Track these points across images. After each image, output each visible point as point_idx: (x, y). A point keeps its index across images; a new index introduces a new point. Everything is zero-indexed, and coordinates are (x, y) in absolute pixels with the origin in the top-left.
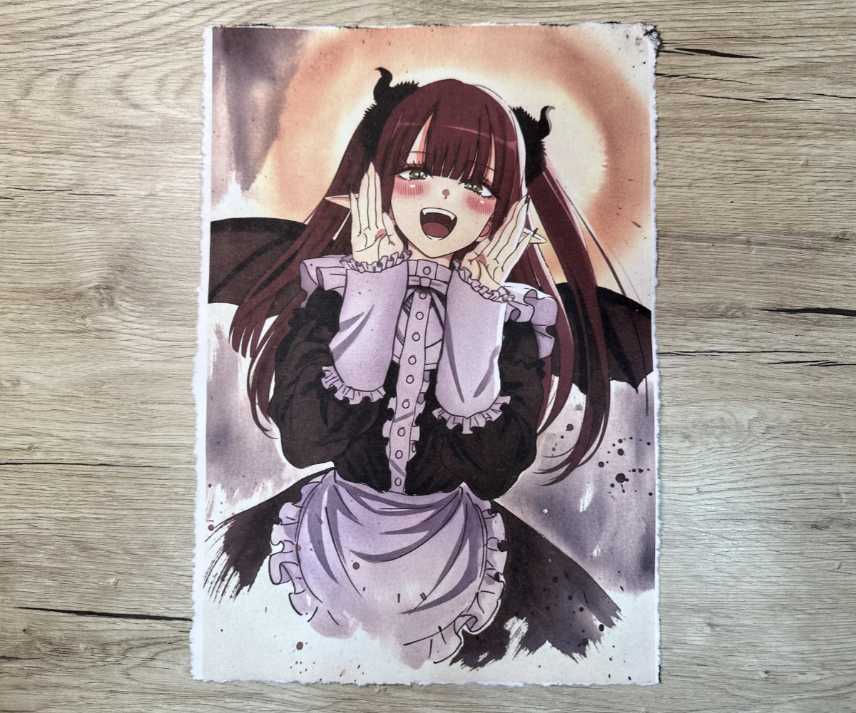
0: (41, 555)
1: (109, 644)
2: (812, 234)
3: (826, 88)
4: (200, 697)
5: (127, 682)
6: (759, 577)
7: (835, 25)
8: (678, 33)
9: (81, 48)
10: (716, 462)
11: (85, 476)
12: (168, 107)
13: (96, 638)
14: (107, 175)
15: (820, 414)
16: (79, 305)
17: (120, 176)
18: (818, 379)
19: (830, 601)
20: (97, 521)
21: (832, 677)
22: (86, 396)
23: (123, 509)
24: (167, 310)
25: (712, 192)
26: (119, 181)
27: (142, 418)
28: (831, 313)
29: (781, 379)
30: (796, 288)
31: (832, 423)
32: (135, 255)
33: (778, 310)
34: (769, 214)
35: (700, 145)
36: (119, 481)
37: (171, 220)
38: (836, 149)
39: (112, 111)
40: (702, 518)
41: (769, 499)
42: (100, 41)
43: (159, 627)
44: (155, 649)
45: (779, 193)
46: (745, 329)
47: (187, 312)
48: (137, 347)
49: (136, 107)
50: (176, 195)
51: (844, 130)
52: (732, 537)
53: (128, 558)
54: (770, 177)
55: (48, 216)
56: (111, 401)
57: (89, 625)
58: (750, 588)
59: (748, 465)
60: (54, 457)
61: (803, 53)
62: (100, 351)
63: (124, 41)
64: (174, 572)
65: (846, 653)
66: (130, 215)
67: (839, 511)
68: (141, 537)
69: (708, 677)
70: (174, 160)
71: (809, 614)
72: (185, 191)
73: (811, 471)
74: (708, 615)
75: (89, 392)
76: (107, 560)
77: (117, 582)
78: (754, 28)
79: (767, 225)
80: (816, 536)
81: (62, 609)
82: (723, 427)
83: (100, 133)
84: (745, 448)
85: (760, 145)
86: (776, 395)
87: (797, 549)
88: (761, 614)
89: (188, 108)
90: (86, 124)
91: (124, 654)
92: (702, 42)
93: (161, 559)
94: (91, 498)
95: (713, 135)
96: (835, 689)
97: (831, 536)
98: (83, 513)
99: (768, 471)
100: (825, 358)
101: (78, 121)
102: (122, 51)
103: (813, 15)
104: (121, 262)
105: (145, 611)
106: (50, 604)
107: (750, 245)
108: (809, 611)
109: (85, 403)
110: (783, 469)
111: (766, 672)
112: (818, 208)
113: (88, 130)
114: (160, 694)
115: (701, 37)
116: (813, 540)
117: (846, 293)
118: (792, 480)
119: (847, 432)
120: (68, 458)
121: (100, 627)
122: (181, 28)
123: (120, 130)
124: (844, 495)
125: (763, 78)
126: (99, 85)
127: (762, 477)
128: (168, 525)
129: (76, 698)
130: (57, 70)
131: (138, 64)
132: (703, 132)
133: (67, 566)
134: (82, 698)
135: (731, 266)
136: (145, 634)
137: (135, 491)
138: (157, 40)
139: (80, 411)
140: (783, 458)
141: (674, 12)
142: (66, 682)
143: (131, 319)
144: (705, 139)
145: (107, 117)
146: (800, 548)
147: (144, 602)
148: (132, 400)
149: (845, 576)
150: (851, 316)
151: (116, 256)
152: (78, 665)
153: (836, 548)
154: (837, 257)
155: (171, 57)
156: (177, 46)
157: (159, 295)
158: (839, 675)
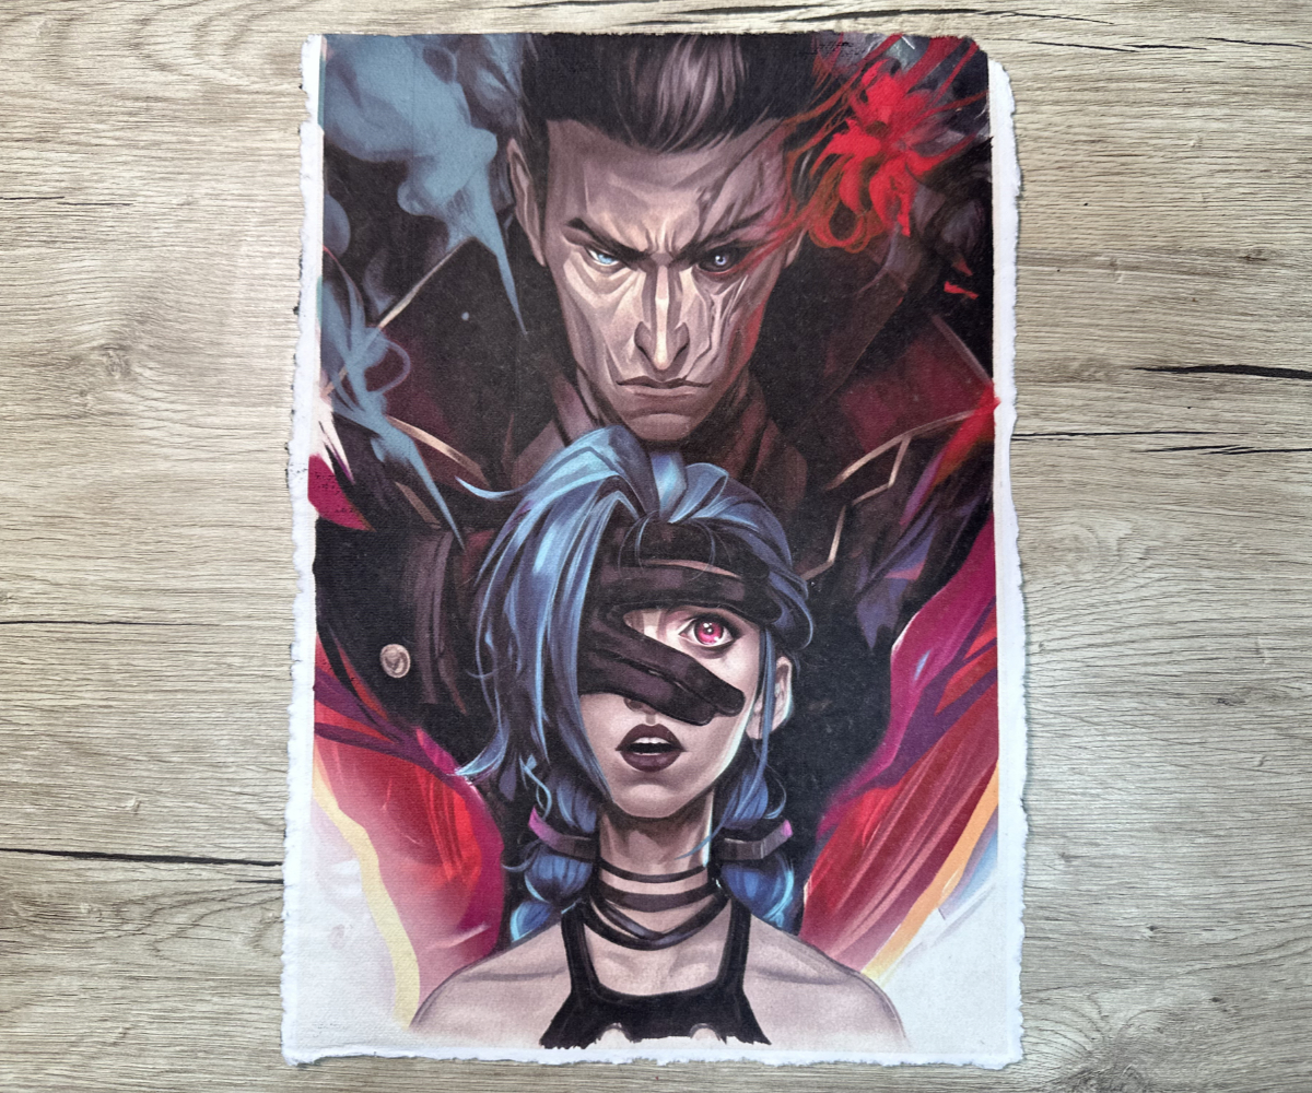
0: (18, 766)
1: (126, 903)
2: (1211, 252)
3: (1228, 30)
5: (154, 962)
6: (1139, 781)
10: (1068, 603)
11: (85, 641)
12: (213, 68)
13: (105, 895)
14: (120, 176)
15: (1227, 528)
16: (75, 375)
17: (139, 174)
18: (1223, 474)
19: (1248, 816)
20: (106, 710)
21: (1254, 934)
22: (88, 517)
23: (146, 692)
24: (214, 380)
25: (1056, 189)
26: (137, 183)
27: (175, 548)
28: (1241, 373)
29: (1166, 475)
30: (1186, 334)
31: (1246, 541)
32: (160, 296)
33: (1160, 369)
34: (1144, 220)
35: (1035, 117)
36: (139, 647)
37: (220, 242)
38: (1244, 122)
39: (125, 76)
40: (1050, 690)
41: (1153, 659)
43: (205, 875)
44: (199, 910)
45: (1158, 190)
46: (1109, 397)
48: (167, 439)
49: (163, 68)
50: (226, 203)
51: (1256, 93)
52: (1096, 720)
53: (155, 768)
54: (1144, 166)
55: (27, 238)
56: (127, 523)
57: (96, 873)
58: (1125, 797)
59: (1118, 607)
60: (37, 612)
62: (109, 447)
64: (227, 788)
65: (1275, 896)
66: (154, 234)
67: (1260, 677)
68: (175, 734)
69: (1063, 937)
70: (222, 149)
71: (1216, 836)
72: (240, 197)
73: (1215, 616)
74: (1062, 841)
75: (93, 509)
76: (122, 772)
77: (138, 806)
79: (1140, 238)
80: (1224, 716)
81: (51, 849)
82: (1078, 550)
83: (105, 109)
84: (1112, 582)
85: (1130, 117)
86: (1160, 499)
87: (1196, 738)
88: (1141, 838)
89: (244, 69)
90: (85, 96)
93: (206, 768)
94: (95, 675)
95: (1056, 103)
96: (1259, 952)
97: (1248, 715)
98: (85, 699)
99: (1149, 617)
100: (1233, 442)
101: (72, 90)
104: (139, 307)
105: (180, 852)
106: (33, 842)
107: (1116, 269)
108: (1215, 833)
109: (86, 527)
110: (1172, 614)
111: (1152, 929)
112: (1219, 213)
113: (88, 104)
114: (208, 980)
116: (1220, 722)
117: (1265, 342)
118: (1187, 629)
119: (1269, 554)
120: (60, 613)
121: (113, 876)
123: (138, 104)
124: (1266, 652)
125: (1131, 15)
126: (104, 35)
127: (1140, 625)
128: (218, 715)
129: (75, 988)
130: (40, 13)
132: (1040, 98)
133: (59, 782)
134: (85, 989)
135: (1086, 302)
136: (184, 887)
137: (166, 663)
139: (78, 539)
140: (1172, 596)
142: (60, 964)
143: (157, 395)
144: (1044, 108)
145: (117, 83)
146: (1200, 735)
147: (180, 836)
148: (159, 521)
149: (1271, 777)
150: (1273, 376)
151: (133, 299)
152: (77, 937)
153: (1255, 733)
154: (1249, 286)
157: (201, 358)
158: (1264, 931)
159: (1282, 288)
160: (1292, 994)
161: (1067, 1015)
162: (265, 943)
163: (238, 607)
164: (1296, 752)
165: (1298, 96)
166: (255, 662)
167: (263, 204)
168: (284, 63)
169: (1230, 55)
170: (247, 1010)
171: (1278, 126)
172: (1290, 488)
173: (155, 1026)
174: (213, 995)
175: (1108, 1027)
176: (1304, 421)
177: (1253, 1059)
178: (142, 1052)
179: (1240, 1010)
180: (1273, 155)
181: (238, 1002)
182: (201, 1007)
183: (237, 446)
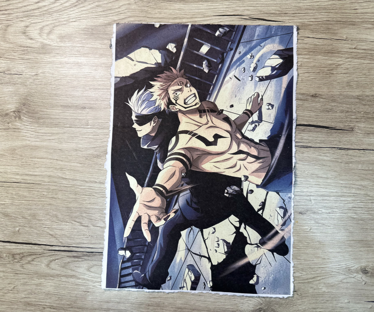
1: (15, 254)
2: (303, 94)
3: (310, 34)
4: (51, 276)
5: (22, 270)
7: (315, 9)
8: (250, 12)
9: (10, 15)
11: (7, 187)
12: (44, 39)
13: (10, 252)
14: (19, 67)
15: (303, 168)
16: (7, 118)
17: (24, 67)
18: (303, 153)
19: (306, 244)
20: (12, 205)
21: (306, 275)
22: (9, 155)
23: (22, 200)
24: (42, 121)
26: (24, 69)
27: (30, 164)
28: (309, 126)
31: (309, 171)
32: (29, 99)
36: (21, 189)
37: (44, 85)
38: (313, 59)
39: (22, 41)
42: (17, 12)
43: (36, 248)
44: (34, 257)
47: (49, 122)
48: (29, 136)
49: (31, 39)
50: (46, 75)
51: (317, 52)
53: (24, 220)
56: (19, 157)
57: (8, 246)
61: (301, 20)
62: (15, 137)
63: (27, 13)
64: (42, 226)
65: (312, 265)
66: (28, 82)
67: (311, 207)
68: (29, 212)
70: (46, 61)
71: (297, 249)
72: (50, 73)
75: (10, 153)
76: (15, 221)
77: (19, 230)
78: (281, 10)
80: (301, 217)
83: (16, 49)
89: (52, 40)
90: (11, 46)
91: (21, 258)
92: (260, 15)
93: (37, 221)
94: (9, 196)
96: (307, 279)
97: (307, 217)
98: (6, 202)
100: (306, 145)
101: (8, 44)
102: (26, 16)
103: (305, 5)
104: (24, 101)
105: (30, 242)
109: (8, 158)
112: (305, 84)
113: (12, 48)
114: (35, 275)
115: (259, 13)
117: (316, 118)
119: (315, 175)
120: (1, 179)
121: (12, 247)
122: (50, 8)
123: (25, 48)
124: (313, 201)
126: (17, 30)
128: (40, 207)
129: (2, 276)
131: (32, 22)
134: (4, 276)
136: (30, 251)
137: (27, 193)
138: (40, 12)
139: (6, 161)
141: (249, 3)
143: (27, 124)
145: (20, 43)
147: (30, 238)
148: (27, 157)
149: (312, 234)
150: (318, 127)
151: (22, 99)
152: (3, 262)
153: (309, 222)
154: (312, 103)
155: (46, 19)
156: (48, 15)
157: (39, 115)
158: (309, 274)
159: (322, 104)
162: (50, 266)
163: (46, 179)
164: (319, 227)
165: (329, 53)
166: (50, 194)
167: (56, 75)
168: (62, 38)
169: (310, 41)
170: (45, 283)
171: (322, 61)
172: (321, 157)
173: (22, 286)
174: (37, 279)
176: (326, 140)
177: (305, 307)
178: (18, 292)
179: (302, 294)
180: (321, 69)
181: (43, 281)
182: (33, 282)
183: (47, 138)
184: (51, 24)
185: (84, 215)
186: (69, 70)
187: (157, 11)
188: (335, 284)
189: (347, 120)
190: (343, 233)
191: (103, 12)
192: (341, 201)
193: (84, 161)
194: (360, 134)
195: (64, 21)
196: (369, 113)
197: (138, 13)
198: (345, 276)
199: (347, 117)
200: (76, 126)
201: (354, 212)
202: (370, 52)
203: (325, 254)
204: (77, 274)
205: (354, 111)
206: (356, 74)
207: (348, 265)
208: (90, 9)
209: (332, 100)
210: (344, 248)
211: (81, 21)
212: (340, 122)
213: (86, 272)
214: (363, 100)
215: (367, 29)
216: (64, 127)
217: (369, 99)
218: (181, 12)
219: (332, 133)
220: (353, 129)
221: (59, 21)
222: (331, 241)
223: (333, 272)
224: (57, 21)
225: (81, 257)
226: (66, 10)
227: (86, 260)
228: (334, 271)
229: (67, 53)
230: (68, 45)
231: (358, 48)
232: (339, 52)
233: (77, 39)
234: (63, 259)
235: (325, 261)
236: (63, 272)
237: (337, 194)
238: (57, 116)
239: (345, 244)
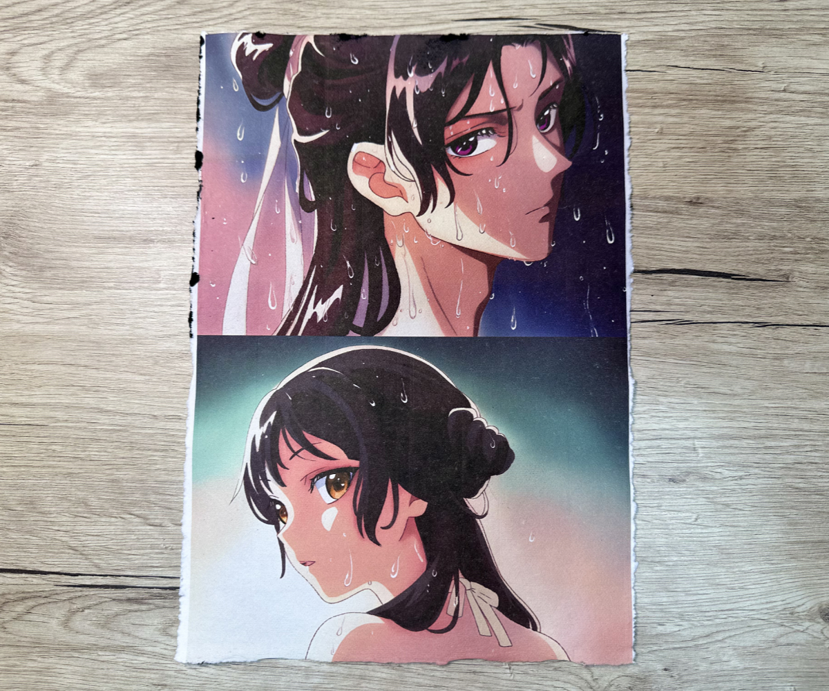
2: (668, 199)
3: (680, 60)
4: (74, 650)
5: (3, 635)
8: (538, 10)
12: (53, 82)
15: (676, 371)
17: (7, 147)
18: (674, 337)
19: (687, 553)
21: (690, 628)
23: (2, 466)
24: (48, 274)
26: (5, 152)
27: (22, 377)
28: (686, 274)
30: (652, 249)
31: (688, 379)
32: (19, 222)
37: (54, 189)
38: (690, 117)
43: (35, 581)
44: (31, 603)
45: (635, 160)
47: (67, 275)
48: (19, 310)
49: (23, 82)
50: (59, 165)
51: (697, 100)
53: (7, 514)
61: (657, 27)
63: (12, 21)
64: (50, 527)
65: (704, 604)
66: (14, 184)
67: (696, 465)
68: (19, 493)
70: (57, 132)
72: (68, 161)
73: (668, 427)
80: (673, 490)
87: (655, 503)
89: (72, 83)
92: (561, 18)
93: (37, 515)
96: (693, 639)
97: (689, 489)
100: (680, 317)
102: (11, 30)
104: (4, 229)
105: (21, 566)
108: (667, 563)
112: (673, 174)
114: (35, 647)
115: (560, 13)
116: (671, 493)
117: (701, 255)
118: (650, 435)
119: (702, 388)
122: (68, 8)
123: (7, 104)
124: (700, 449)
128: (45, 481)
131: (25, 42)
136: (22, 588)
137: (15, 449)
138: (44, 19)
140: (640, 414)
143: (14, 283)
146: (658, 501)
147: (21, 557)
148: (13, 361)
149: (702, 529)
150: (706, 276)
151: (1, 223)
153: (693, 501)
154: (691, 220)
155: (57, 36)
156: (63, 25)
157: (41, 260)
158: (696, 626)
159: (712, 221)
160: (716, 667)
161: (572, 678)
162: (70, 624)
163: (59, 414)
164: (718, 513)
165: (724, 101)
166: (69, 448)
167: (82, 166)
168: (97, 79)
169: (681, 76)
170: (59, 666)
171: (711, 120)
172: (716, 346)
174: (38, 656)
175: (597, 686)
176: (726, 304)
179: (682, 676)
180: (707, 138)
181: (54, 661)
182: (30, 664)
183: (61, 315)
184: (69, 46)
185: (153, 498)
186: (113, 152)
187: (320, 11)
188: (759, 649)
189: (773, 258)
190: (773, 526)
191: (193, 17)
192: (766, 448)
193: (149, 368)
194: (805, 290)
195: (100, 39)
196: (824, 239)
197: (276, 16)
198: (782, 628)
199: (774, 250)
200: (131, 285)
201: (798, 473)
202: (819, 99)
203: (733, 576)
204: (138, 642)
205: (790, 235)
206: (789, 149)
207: (788, 601)
208: (160, 11)
209: (736, 211)
210: (779, 562)
211: (141, 37)
212: (758, 262)
213: (160, 636)
214: (808, 209)
215: (810, 45)
216: (101, 287)
217: (823, 207)
218: (376, 12)
219: (739, 289)
220: (788, 278)
221: (90, 40)
222: (746, 546)
223: (753, 619)
224: (84, 40)
225: (146, 601)
226: (105, 13)
227: (158, 607)
228: (756, 616)
229: (108, 112)
230: (110, 94)
231: (793, 90)
232: (748, 100)
233: (134, 79)
234: (104, 606)
235: (734, 594)
236: (102, 639)
237: (756, 432)
238: (85, 263)
239: (781, 551)
